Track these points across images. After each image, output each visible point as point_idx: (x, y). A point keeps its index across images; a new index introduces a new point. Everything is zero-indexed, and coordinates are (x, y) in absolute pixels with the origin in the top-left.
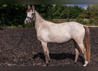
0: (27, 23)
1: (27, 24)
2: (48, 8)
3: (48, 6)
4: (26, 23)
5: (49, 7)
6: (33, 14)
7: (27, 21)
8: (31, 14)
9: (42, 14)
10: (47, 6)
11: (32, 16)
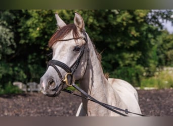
0: (51, 87)
1: (53, 93)
2: (147, 37)
3: (147, 34)
4: (47, 87)
5: (150, 36)
6: (76, 49)
7: (51, 82)
8: (68, 48)
9: (132, 55)
10: (145, 33)
11: (72, 58)
